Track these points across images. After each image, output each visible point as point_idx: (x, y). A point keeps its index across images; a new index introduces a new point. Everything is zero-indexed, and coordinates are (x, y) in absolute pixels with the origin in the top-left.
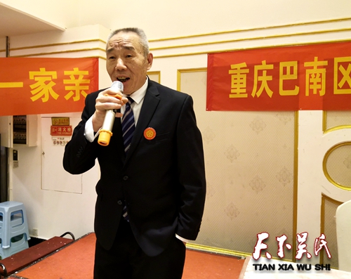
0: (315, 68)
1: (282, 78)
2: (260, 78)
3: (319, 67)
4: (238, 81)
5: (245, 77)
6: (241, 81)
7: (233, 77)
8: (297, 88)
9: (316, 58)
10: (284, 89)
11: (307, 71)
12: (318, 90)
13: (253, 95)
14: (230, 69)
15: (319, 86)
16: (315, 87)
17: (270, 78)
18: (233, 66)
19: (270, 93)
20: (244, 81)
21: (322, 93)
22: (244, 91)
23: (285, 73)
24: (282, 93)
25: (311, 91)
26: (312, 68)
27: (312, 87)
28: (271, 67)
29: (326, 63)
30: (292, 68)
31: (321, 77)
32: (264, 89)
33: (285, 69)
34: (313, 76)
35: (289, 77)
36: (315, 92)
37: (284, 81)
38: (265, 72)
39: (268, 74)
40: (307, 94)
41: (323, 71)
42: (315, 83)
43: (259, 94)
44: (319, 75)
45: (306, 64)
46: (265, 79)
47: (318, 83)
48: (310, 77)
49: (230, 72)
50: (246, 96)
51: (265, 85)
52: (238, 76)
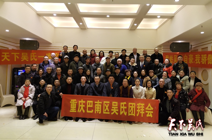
0: (98, 104)
1: (88, 106)
2: (81, 106)
3: (99, 104)
4: (73, 106)
5: (75, 104)
6: (74, 106)
7: (71, 104)
8: (92, 110)
9: (98, 101)
10: (88, 110)
11: (96, 105)
12: (99, 112)
13: (78, 111)
14: (70, 101)
15: (99, 110)
16: (98, 110)
17: (84, 106)
18: (71, 100)
19: (84, 111)
20: (75, 106)
21: (100, 113)
22: (75, 110)
23: (89, 105)
24: (88, 111)
25: (97, 112)
26: (97, 104)
27: (97, 110)
28: (84, 102)
29: (101, 103)
30: (91, 103)
31: (100, 107)
32: (82, 110)
33: (89, 103)
34: (97, 107)
35: (90, 106)
36: (98, 112)
37: (88, 107)
38: (82, 104)
39: (83, 105)
40: (95, 113)
41: (100, 105)
42: (98, 109)
43: (80, 111)
44: (99, 107)
45: (96, 102)
46: (82, 106)
47: (99, 109)
48: (96, 107)
49: (71, 102)
50: (76, 111)
51: (82, 108)
52: (73, 104)
